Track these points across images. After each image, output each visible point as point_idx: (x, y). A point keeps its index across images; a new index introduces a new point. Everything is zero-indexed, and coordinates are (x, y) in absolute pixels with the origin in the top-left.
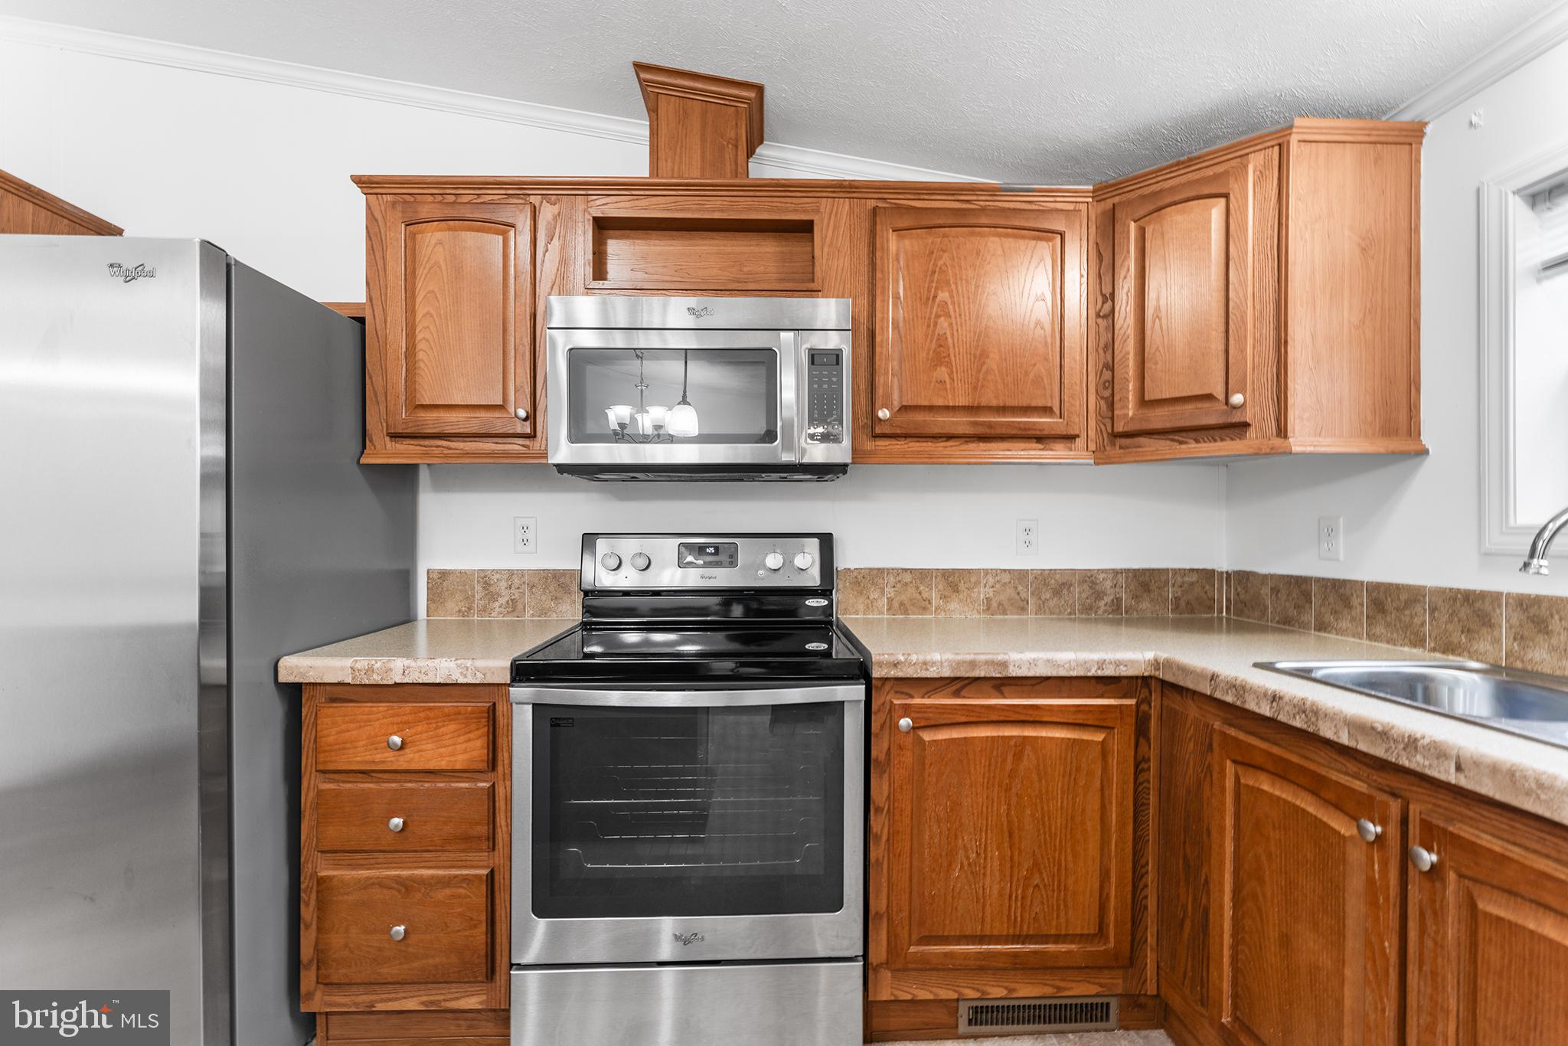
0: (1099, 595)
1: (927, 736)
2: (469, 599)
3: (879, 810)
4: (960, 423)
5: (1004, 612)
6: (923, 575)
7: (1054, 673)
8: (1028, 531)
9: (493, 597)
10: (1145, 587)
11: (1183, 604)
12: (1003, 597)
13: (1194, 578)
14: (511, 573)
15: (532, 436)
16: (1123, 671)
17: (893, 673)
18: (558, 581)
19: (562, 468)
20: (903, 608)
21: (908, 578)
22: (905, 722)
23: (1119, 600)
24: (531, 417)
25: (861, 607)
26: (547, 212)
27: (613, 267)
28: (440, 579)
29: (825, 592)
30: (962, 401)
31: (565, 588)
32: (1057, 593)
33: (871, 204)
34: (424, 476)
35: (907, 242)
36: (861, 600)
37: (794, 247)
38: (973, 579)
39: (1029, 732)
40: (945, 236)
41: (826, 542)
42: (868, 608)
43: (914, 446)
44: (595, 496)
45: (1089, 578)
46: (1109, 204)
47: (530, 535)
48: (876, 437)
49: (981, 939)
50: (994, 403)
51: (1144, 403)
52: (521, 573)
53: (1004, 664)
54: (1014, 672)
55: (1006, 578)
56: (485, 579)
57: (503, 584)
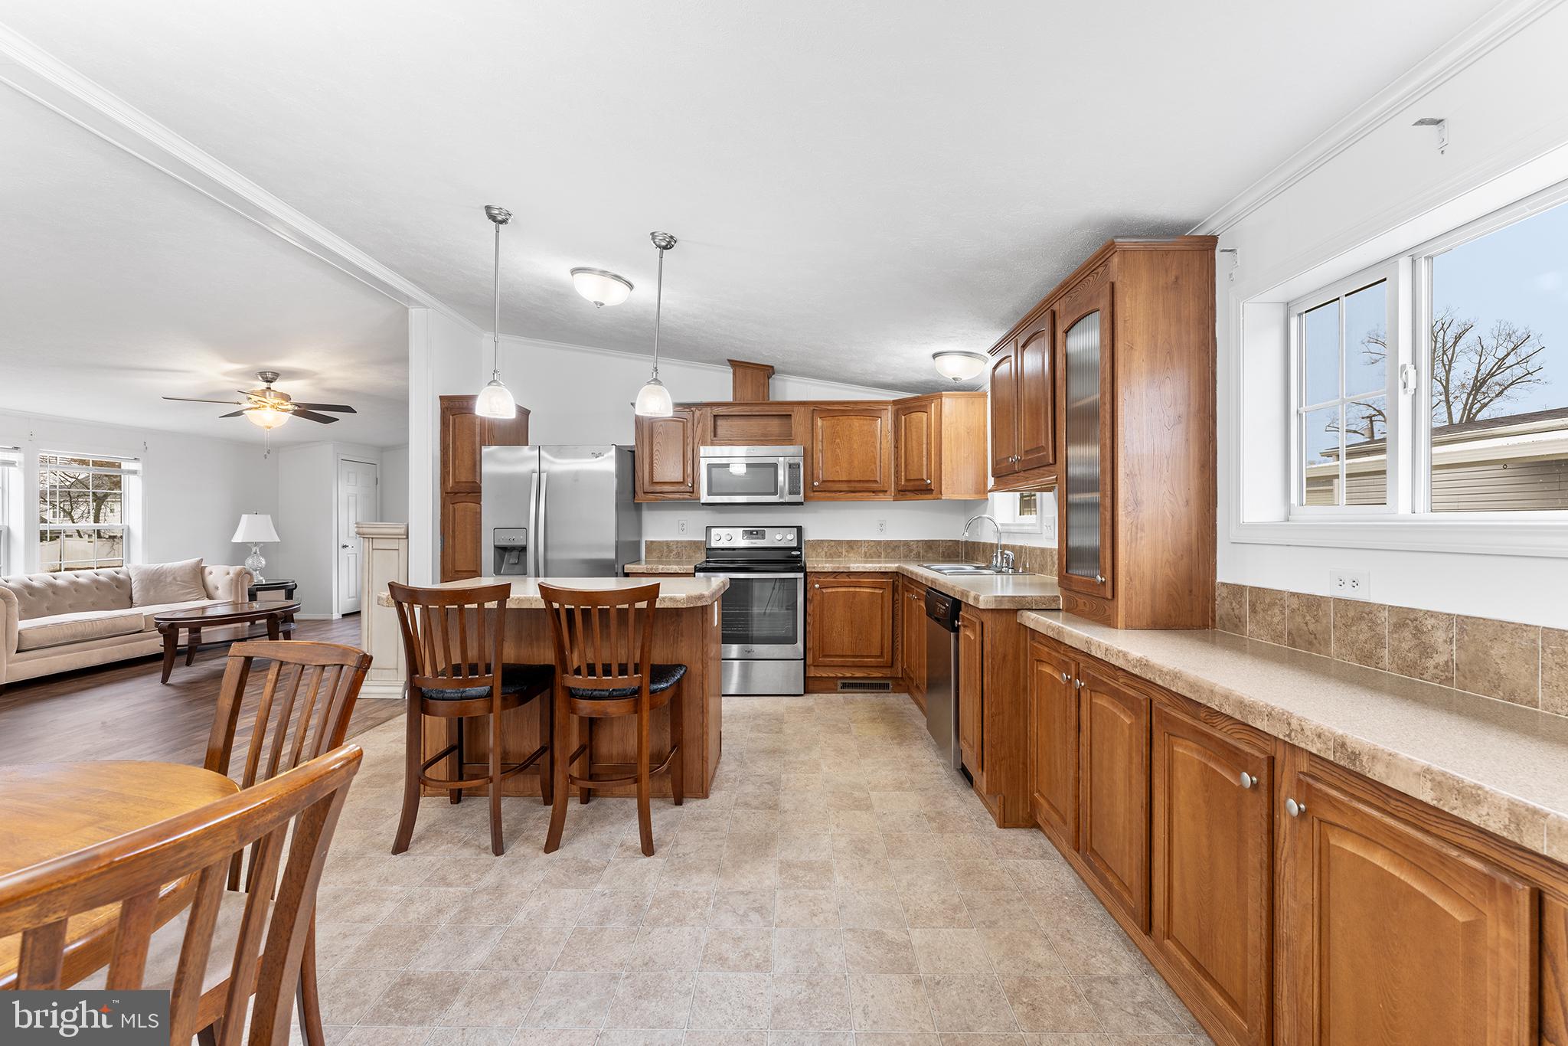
0: (911, 551)
1: (824, 590)
2: (662, 552)
3: (810, 615)
4: (844, 487)
5: (872, 558)
6: (839, 543)
7: (865, 571)
8: (881, 525)
9: (671, 551)
10: (930, 548)
11: (946, 554)
12: (871, 552)
13: (950, 544)
14: (677, 542)
15: (693, 492)
16: (887, 570)
17: (813, 570)
18: (695, 545)
19: (703, 504)
20: (831, 556)
21: (833, 544)
22: (817, 586)
23: (919, 553)
24: (693, 486)
25: (814, 555)
26: (698, 413)
27: (720, 431)
28: (650, 545)
29: (799, 548)
30: (844, 479)
31: (699, 549)
32: (893, 550)
33: (812, 408)
34: (644, 506)
35: (825, 422)
36: (815, 552)
37: (785, 421)
38: (860, 544)
39: (858, 590)
40: (839, 419)
41: (800, 529)
42: (817, 556)
43: (828, 495)
44: (710, 512)
45: (906, 543)
46: (897, 407)
47: (685, 527)
48: (814, 491)
49: (843, 656)
50: (856, 479)
51: (907, 480)
52: (681, 542)
53: (849, 568)
54: (852, 570)
55: (873, 544)
56: (667, 543)
57: (675, 547)
